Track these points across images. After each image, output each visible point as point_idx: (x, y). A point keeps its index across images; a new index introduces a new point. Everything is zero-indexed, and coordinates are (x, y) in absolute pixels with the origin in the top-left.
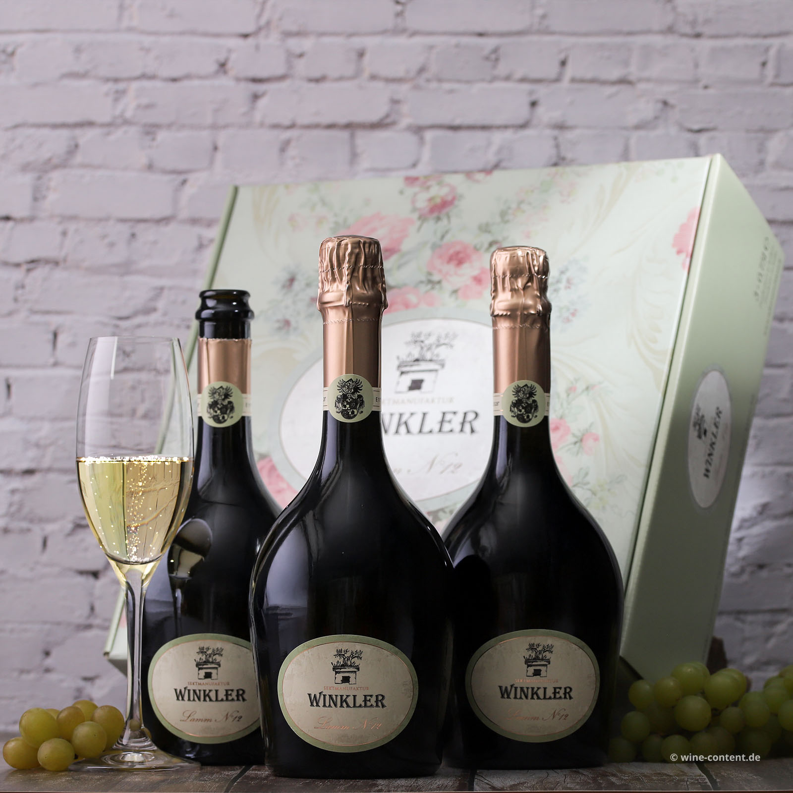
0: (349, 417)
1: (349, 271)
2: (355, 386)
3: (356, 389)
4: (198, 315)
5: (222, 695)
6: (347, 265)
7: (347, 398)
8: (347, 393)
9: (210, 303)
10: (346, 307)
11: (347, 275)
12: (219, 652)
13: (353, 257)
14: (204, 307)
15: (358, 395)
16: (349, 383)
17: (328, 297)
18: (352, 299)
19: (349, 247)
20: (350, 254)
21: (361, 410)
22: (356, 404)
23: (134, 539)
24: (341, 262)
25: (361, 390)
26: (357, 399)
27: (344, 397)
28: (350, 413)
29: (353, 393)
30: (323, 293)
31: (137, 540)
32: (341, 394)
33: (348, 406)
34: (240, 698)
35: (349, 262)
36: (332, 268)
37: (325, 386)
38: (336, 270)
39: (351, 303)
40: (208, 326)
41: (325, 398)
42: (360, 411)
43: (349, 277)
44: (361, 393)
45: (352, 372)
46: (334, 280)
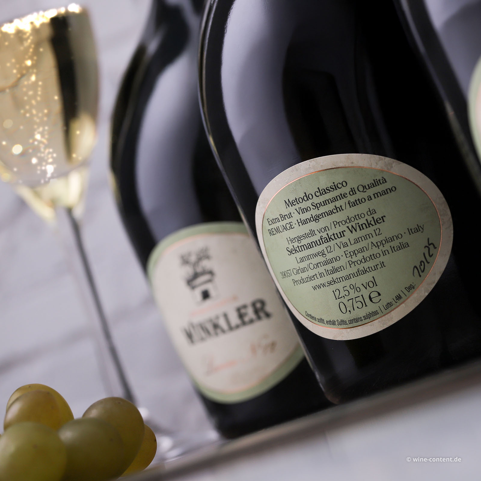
5: (234, 320)
12: (204, 255)
23: (44, 153)
31: (49, 153)
34: (262, 314)
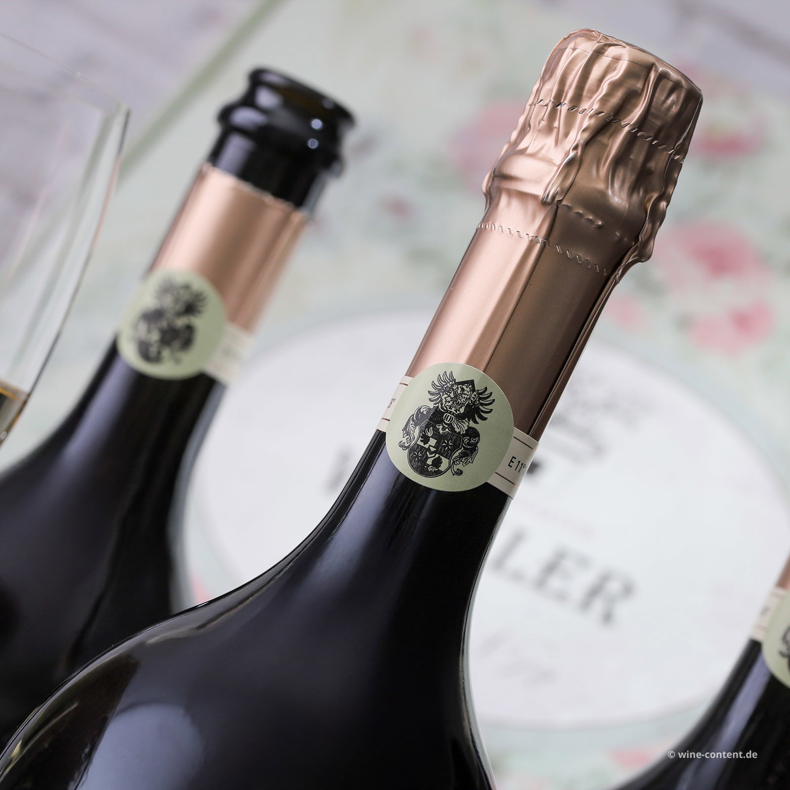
0: (422, 470)
1: (593, 121)
2: (474, 403)
3: (473, 411)
4: (225, 115)
6: (596, 107)
7: (441, 422)
8: (447, 411)
9: (266, 98)
10: (544, 203)
11: (584, 131)
13: (619, 94)
14: (248, 100)
15: (469, 428)
16: (463, 390)
17: (519, 167)
18: (566, 192)
19: (622, 67)
20: (615, 86)
21: (460, 467)
22: (455, 447)
24: (585, 93)
25: (485, 419)
26: (464, 435)
27: (436, 416)
28: (429, 462)
29: (460, 417)
30: (515, 151)
32: (431, 405)
33: (433, 442)
35: (604, 100)
36: (558, 102)
37: (412, 372)
38: (564, 109)
39: (557, 199)
40: (237, 147)
41: (394, 400)
42: (456, 468)
43: (586, 135)
44: (480, 426)
45: (483, 366)
46: (549, 129)
